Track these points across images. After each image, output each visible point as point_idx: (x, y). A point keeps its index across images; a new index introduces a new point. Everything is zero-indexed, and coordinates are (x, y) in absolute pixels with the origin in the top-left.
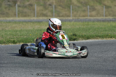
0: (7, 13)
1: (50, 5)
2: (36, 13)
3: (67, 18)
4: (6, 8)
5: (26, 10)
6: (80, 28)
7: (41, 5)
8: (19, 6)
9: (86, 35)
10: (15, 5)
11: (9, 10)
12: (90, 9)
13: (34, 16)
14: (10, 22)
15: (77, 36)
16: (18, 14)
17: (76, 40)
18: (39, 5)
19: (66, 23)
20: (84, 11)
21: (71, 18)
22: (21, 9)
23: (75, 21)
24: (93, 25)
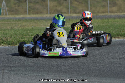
0: (16, 9)
2: (49, 10)
4: (15, 4)
5: (37, 6)
6: (99, 26)
7: (55, 1)
8: (30, 2)
10: (26, 1)
11: (19, 6)
12: (110, 4)
13: (47, 13)
14: (19, 20)
16: (29, 11)
20: (104, 6)
22: (32, 5)
24: (113, 22)
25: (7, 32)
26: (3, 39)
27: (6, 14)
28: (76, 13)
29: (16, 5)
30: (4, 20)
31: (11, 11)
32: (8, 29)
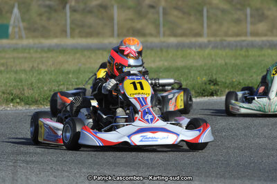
0: (44, 27)
1: (152, 7)
2: (116, 27)
3: (193, 40)
4: (40, 15)
5: (90, 20)
6: (226, 64)
7: (129, 8)
8: (74, 10)
9: (241, 81)
10: (64, 8)
11: (49, 19)
12: (252, 16)
13: (112, 35)
14: (50, 49)
15: (218, 85)
16: (72, 30)
17: (217, 95)
18: (123, 6)
19: (193, 51)
20: (238, 21)
21: (204, 40)
22: (77, 16)
23: (215, 47)
24: (259, 56)
25: (23, 76)
26: (14, 92)
27: (21, 38)
28: (175, 35)
29: (44, 18)
30: (15, 49)
31: (32, 30)
32: (25, 71)
